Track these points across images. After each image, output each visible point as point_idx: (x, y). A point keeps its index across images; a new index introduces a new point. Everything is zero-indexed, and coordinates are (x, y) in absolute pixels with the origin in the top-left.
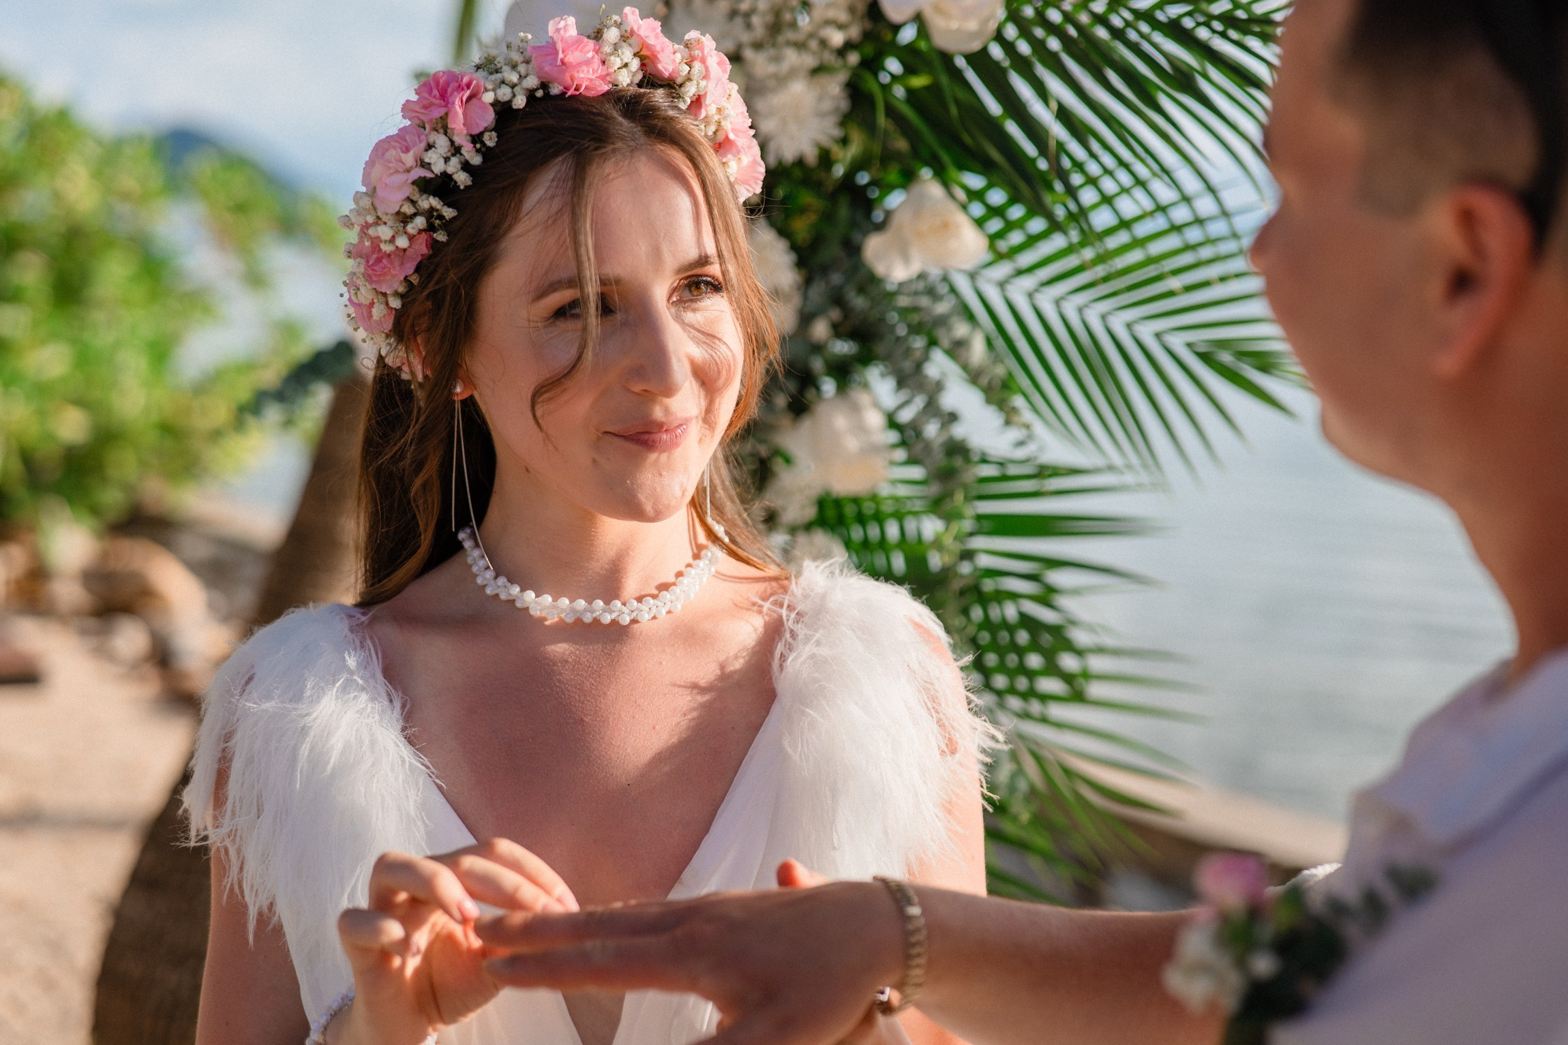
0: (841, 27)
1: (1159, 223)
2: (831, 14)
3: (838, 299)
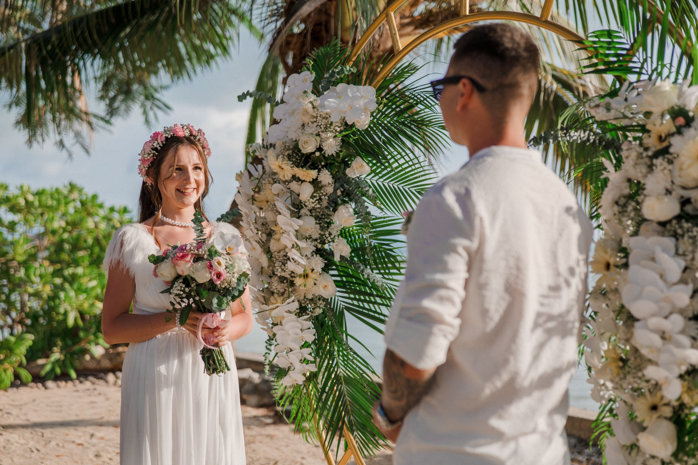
0: (339, 127)
1: (407, 165)
2: (337, 124)
3: (342, 186)
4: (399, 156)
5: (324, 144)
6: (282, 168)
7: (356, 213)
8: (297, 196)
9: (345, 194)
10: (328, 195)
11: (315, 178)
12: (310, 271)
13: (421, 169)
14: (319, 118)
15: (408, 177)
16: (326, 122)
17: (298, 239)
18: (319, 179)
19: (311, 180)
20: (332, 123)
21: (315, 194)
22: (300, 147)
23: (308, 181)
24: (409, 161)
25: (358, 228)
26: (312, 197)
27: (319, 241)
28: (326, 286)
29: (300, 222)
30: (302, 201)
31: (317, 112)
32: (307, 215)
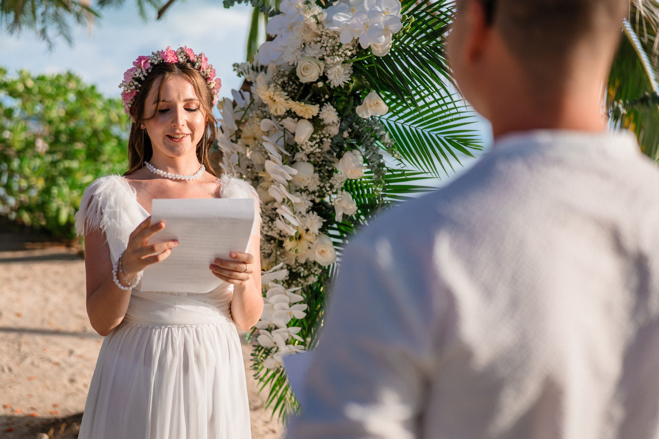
2: (348, 47)
3: (351, 126)
4: (426, 92)
5: (329, 72)
6: (274, 101)
7: (365, 161)
8: (292, 136)
9: (353, 135)
10: (332, 136)
11: (315, 115)
12: (305, 232)
13: (455, 111)
14: (324, 37)
15: (436, 119)
16: (334, 42)
17: (290, 192)
18: (321, 117)
19: (311, 117)
20: (340, 45)
21: (315, 136)
22: (298, 74)
23: (307, 117)
24: (439, 99)
25: (368, 180)
26: (312, 139)
27: (317, 194)
28: (323, 251)
29: (294, 171)
30: (298, 143)
31: (322, 30)
32: (304, 161)
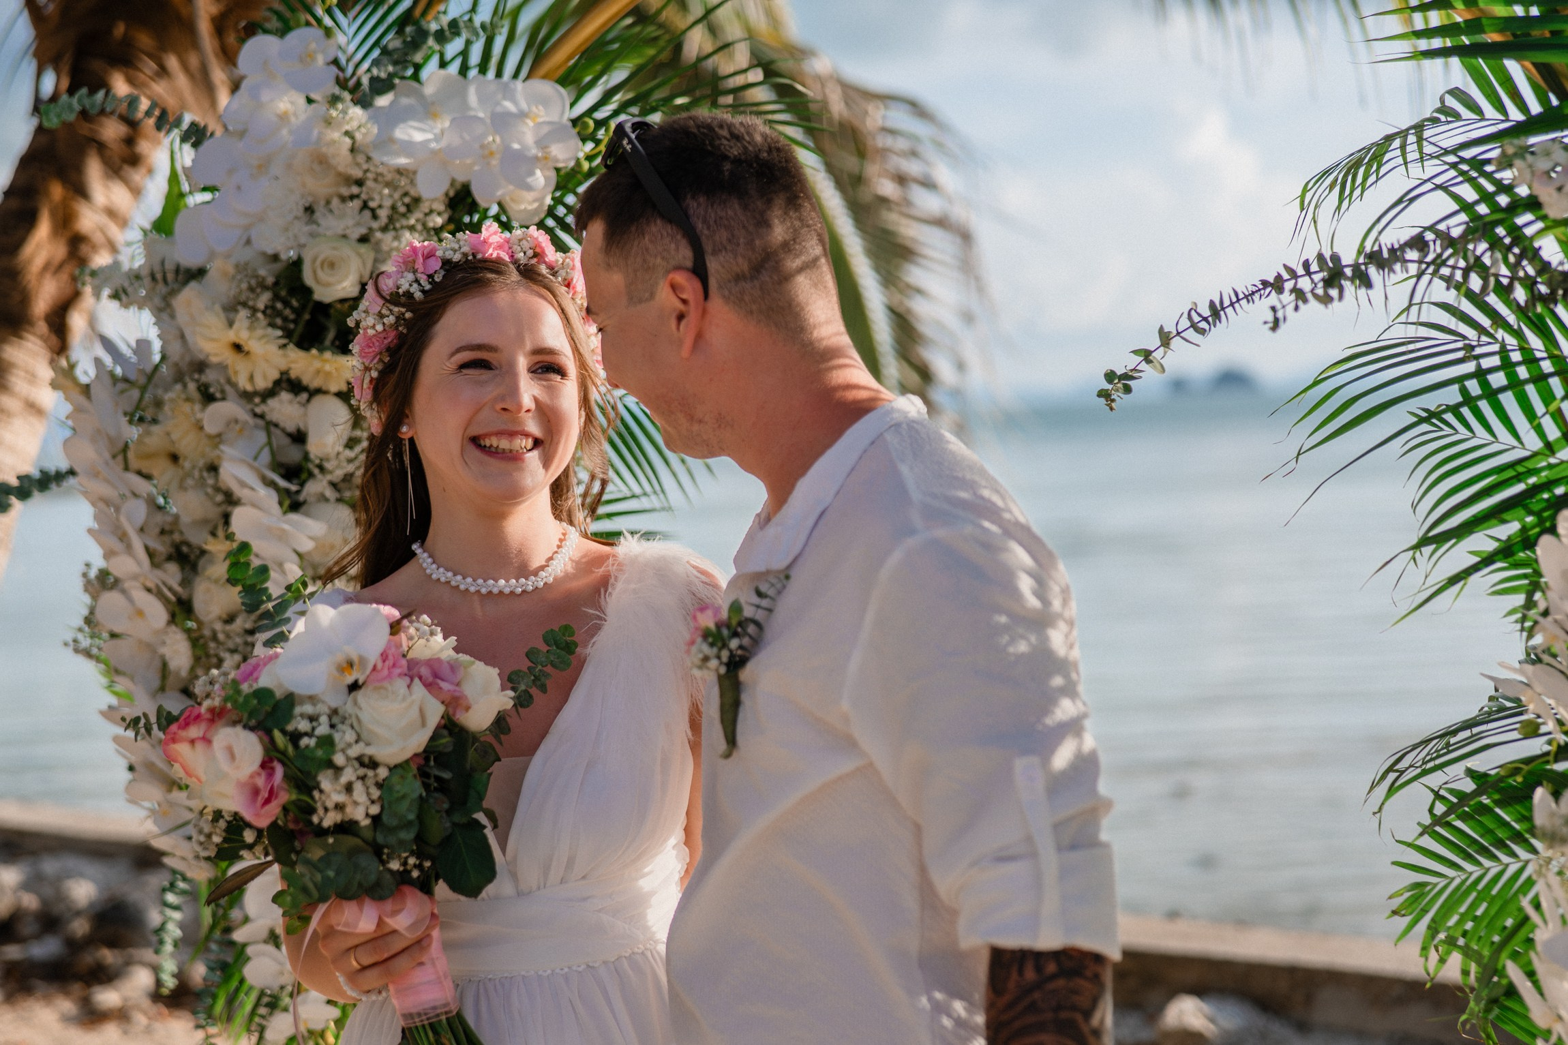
6: (247, 352)
8: (294, 443)
16: (397, 196)
19: (344, 388)
20: (414, 203)
22: (308, 279)
23: (334, 388)
26: (351, 442)
29: (317, 527)
30: (312, 456)
31: (365, 166)
32: (327, 500)
